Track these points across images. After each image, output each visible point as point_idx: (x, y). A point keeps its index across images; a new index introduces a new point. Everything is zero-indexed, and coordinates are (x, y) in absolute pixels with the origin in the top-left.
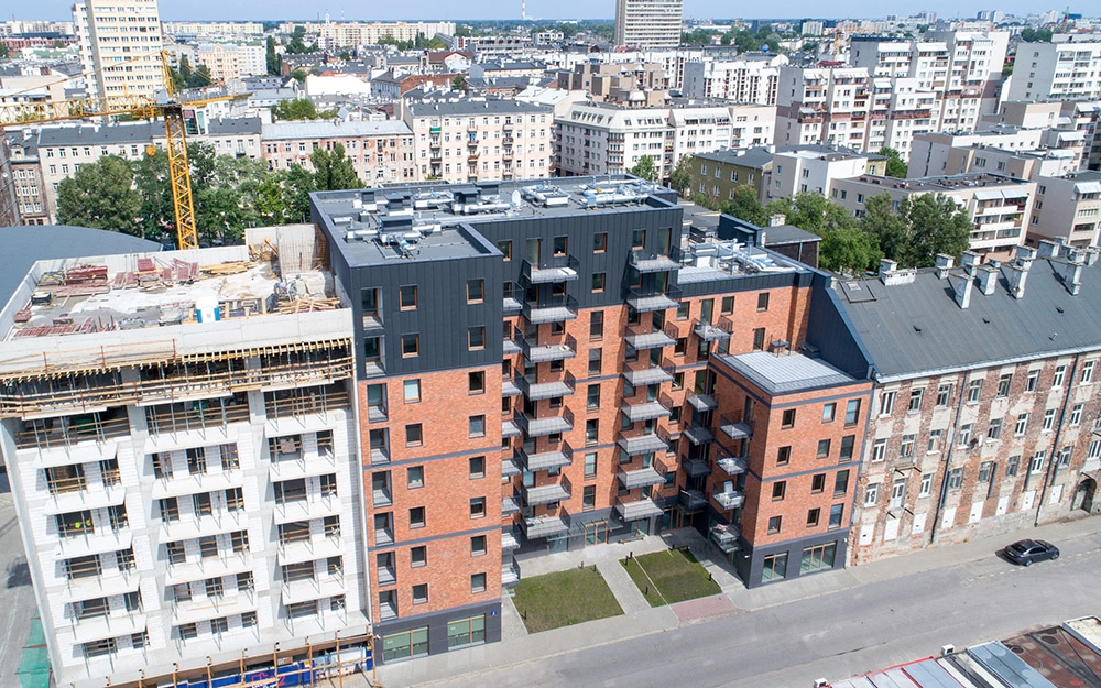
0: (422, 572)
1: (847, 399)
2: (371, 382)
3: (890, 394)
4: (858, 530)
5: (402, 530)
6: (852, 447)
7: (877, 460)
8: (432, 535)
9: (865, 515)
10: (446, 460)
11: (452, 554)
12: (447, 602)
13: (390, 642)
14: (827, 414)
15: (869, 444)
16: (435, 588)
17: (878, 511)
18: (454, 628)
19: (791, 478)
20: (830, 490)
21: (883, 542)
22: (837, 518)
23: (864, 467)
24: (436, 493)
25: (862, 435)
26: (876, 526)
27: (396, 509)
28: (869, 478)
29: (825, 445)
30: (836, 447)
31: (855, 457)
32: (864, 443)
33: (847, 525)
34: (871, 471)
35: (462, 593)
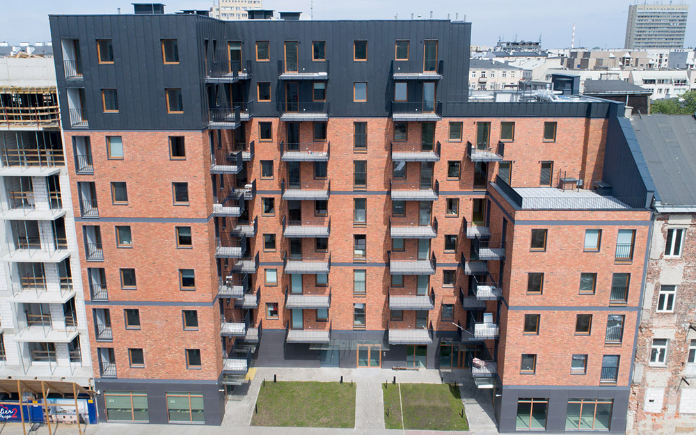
0: (136, 336)
1: (617, 228)
2: (75, 133)
3: (679, 232)
4: (642, 392)
5: (114, 288)
6: (628, 288)
7: (665, 310)
8: (144, 299)
9: (650, 376)
10: (152, 224)
11: (164, 323)
12: (163, 371)
13: (112, 400)
14: (591, 241)
15: (650, 289)
16: (150, 355)
17: (669, 374)
18: (173, 401)
19: (547, 312)
20: (600, 335)
21: (677, 415)
22: (611, 370)
23: (645, 316)
24: (144, 256)
25: (641, 275)
26: (667, 392)
27: (108, 267)
28: (654, 331)
29: (589, 280)
30: (605, 283)
31: (632, 300)
32: (643, 285)
33: (626, 383)
34: (655, 322)
35: (177, 366)
